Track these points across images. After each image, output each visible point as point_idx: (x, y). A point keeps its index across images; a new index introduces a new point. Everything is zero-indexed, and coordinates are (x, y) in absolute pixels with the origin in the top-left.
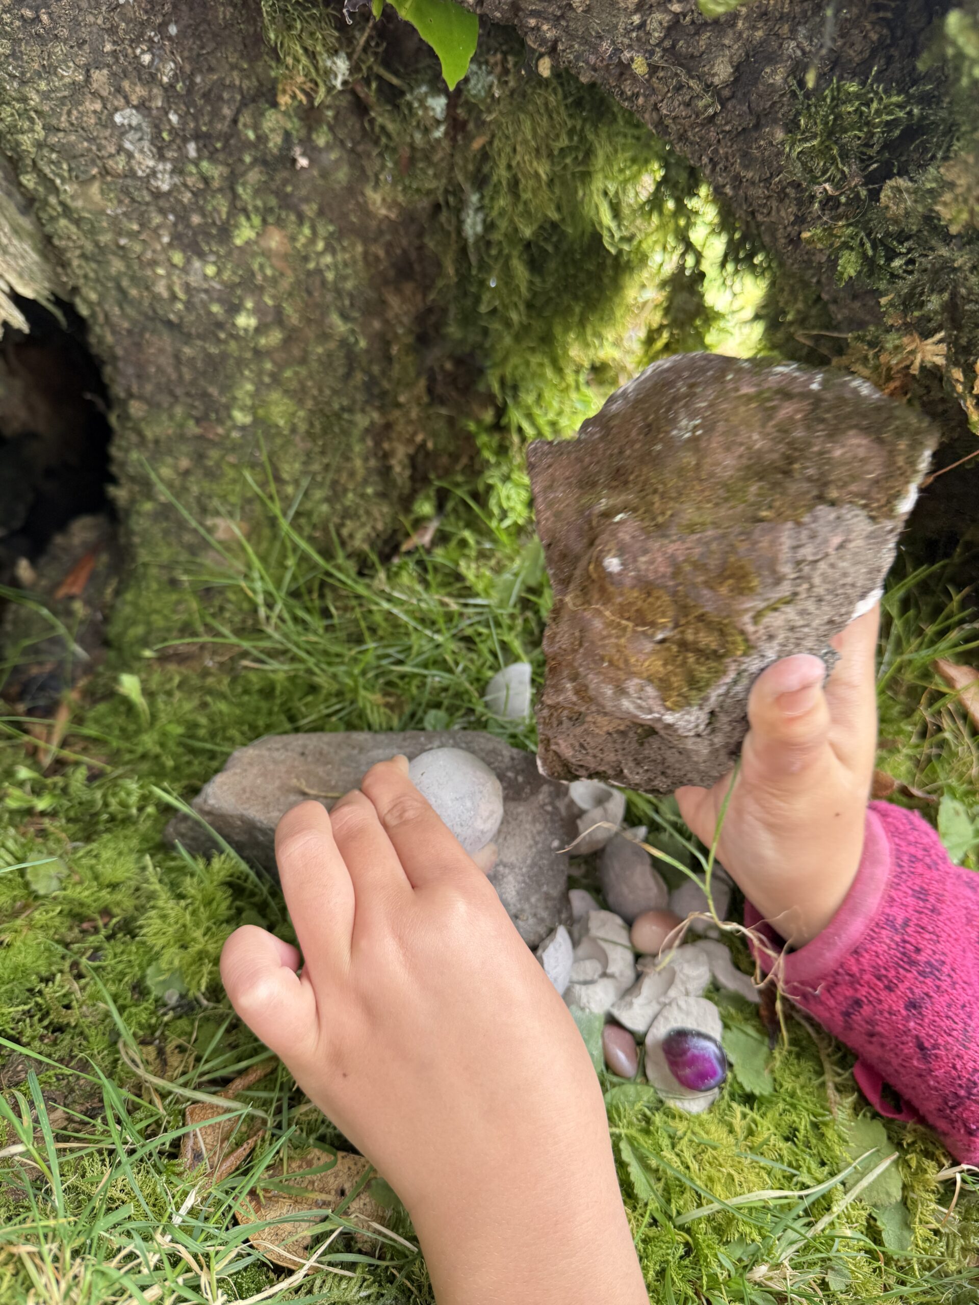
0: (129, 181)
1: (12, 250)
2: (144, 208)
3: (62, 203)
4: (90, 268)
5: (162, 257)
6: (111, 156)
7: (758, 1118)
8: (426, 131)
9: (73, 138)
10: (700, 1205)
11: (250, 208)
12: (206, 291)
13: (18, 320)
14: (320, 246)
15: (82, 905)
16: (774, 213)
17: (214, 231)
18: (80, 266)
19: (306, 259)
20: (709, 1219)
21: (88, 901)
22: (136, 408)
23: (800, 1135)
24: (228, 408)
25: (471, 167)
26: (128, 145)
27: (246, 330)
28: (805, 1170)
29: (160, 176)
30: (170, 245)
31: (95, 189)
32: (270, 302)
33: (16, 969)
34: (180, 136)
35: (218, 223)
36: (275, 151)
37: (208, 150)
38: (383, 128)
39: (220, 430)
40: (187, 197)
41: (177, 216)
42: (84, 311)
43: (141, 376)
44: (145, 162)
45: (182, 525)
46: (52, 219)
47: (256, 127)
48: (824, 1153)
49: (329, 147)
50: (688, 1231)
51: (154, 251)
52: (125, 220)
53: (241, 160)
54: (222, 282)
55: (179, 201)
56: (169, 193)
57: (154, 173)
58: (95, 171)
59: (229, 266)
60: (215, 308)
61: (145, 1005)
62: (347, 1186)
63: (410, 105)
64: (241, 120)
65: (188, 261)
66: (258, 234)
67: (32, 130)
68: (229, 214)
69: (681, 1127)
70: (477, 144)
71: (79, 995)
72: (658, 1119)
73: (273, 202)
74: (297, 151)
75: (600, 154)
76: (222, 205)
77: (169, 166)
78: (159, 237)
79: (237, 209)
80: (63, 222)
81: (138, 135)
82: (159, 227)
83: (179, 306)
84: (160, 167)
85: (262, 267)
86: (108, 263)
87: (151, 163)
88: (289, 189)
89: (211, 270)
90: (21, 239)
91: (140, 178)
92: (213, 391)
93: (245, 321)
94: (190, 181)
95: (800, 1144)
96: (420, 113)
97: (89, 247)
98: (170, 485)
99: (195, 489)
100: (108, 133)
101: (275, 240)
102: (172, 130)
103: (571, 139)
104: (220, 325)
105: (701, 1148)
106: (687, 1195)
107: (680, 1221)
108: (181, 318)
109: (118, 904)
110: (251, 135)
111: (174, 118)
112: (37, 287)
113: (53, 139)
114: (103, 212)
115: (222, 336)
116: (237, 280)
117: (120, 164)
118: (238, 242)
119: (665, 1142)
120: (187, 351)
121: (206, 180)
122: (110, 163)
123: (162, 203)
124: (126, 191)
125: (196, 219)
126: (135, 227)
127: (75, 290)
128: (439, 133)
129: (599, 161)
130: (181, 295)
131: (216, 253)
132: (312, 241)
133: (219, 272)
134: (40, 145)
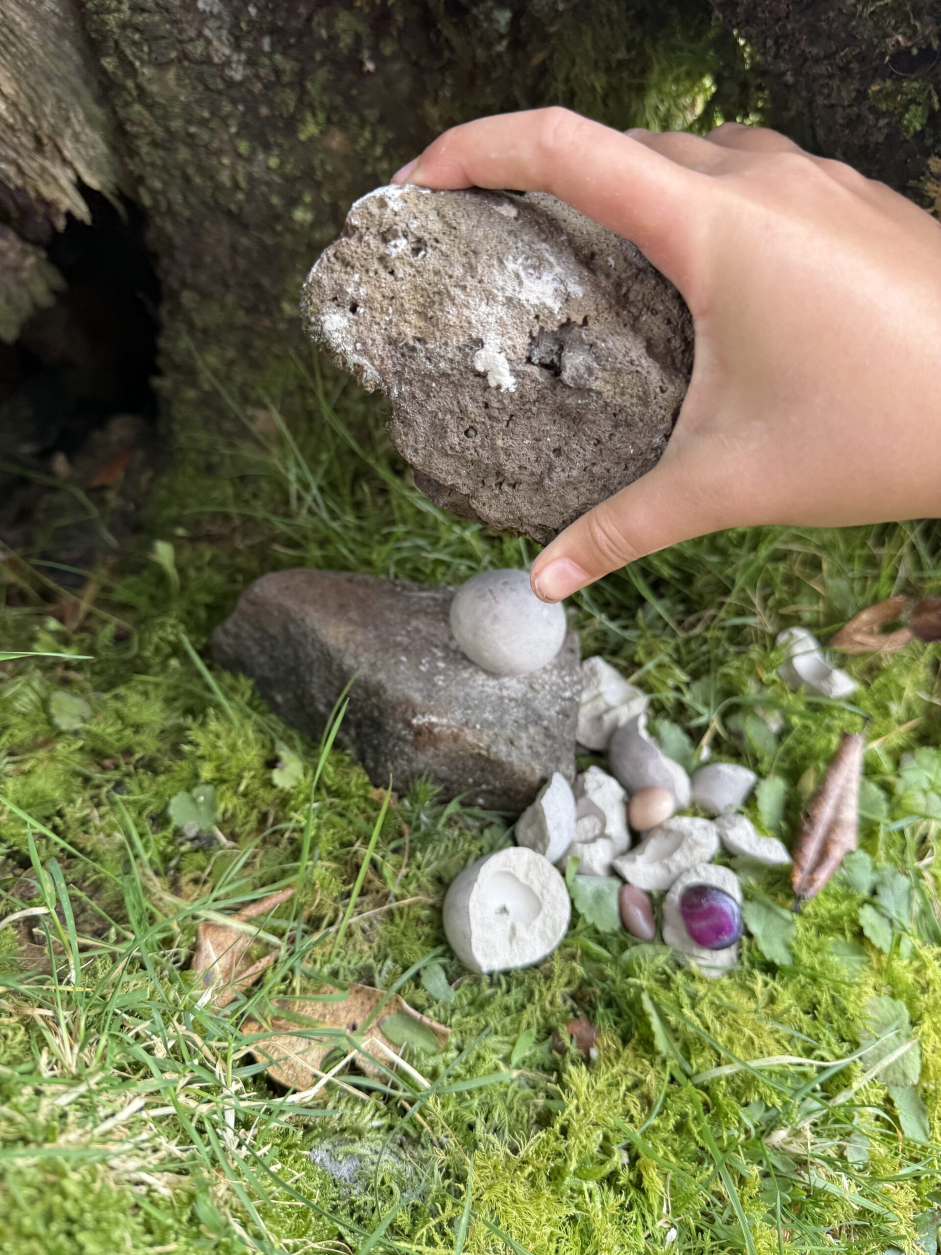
0: (205, 68)
1: (83, 138)
2: (216, 96)
3: (139, 87)
4: (157, 156)
5: (227, 147)
6: (191, 40)
7: (779, 988)
8: (489, 45)
9: (157, 18)
10: (719, 1065)
11: (317, 104)
12: (268, 184)
13: (82, 211)
14: (379, 151)
15: (105, 742)
16: (834, 94)
17: (281, 125)
18: (148, 153)
19: (364, 162)
20: (729, 1080)
21: (112, 739)
22: (187, 298)
23: (822, 1009)
24: (277, 299)
25: (529, 82)
26: (207, 32)
27: (302, 225)
28: (824, 1044)
29: (234, 65)
30: (238, 134)
31: (171, 75)
32: (326, 199)
33: (35, 794)
34: (258, 29)
35: (285, 116)
36: (345, 51)
37: (282, 44)
38: (447, 41)
39: (267, 322)
40: (258, 87)
41: (246, 107)
42: (146, 200)
43: (196, 266)
44: (222, 50)
45: (222, 412)
46: (127, 104)
47: (329, 26)
48: (844, 1030)
49: (395, 57)
50: (706, 1089)
51: (222, 141)
52: (196, 107)
53: (312, 58)
54: (284, 176)
55: (250, 92)
56: (241, 83)
57: (228, 63)
58: (173, 55)
59: (292, 160)
60: (275, 200)
61: (164, 833)
62: (359, 1022)
63: (476, 19)
64: (316, 19)
65: (253, 152)
66: (322, 132)
67: (119, 11)
68: (296, 107)
69: (702, 989)
70: (537, 59)
71: (97, 822)
72: (679, 977)
73: (339, 101)
74: (366, 54)
75: (656, 68)
76: (290, 99)
77: (243, 57)
78: (227, 126)
79: (304, 103)
80: (137, 107)
81: (218, 24)
82: (229, 116)
83: (240, 196)
84: (235, 58)
85: (323, 162)
86: (175, 150)
87: (227, 51)
88: (354, 92)
89: (273, 162)
90: (93, 128)
91: (216, 65)
92: (265, 282)
93: (301, 215)
94: (262, 72)
95: (820, 1017)
96: (485, 25)
97: (159, 132)
98: (215, 373)
99: (239, 379)
100: (190, 17)
101: (336, 141)
102: (250, 22)
103: (629, 50)
104: (277, 217)
105: (720, 1011)
106: (707, 1054)
107: (698, 1080)
108: (241, 208)
109: (140, 744)
110: (324, 33)
111: (252, 11)
112: (104, 179)
113: (139, 18)
114: (175, 98)
115: (279, 228)
116: (298, 173)
117: (197, 49)
118: (302, 137)
119: (686, 1001)
120: (244, 241)
121: (278, 72)
122: (189, 47)
123: (234, 92)
124: (200, 78)
125: (264, 111)
126: (206, 114)
127: (141, 180)
128: (501, 47)
129: (654, 77)
130: (243, 184)
131: (280, 146)
132: (372, 144)
133: (282, 163)
134: (124, 26)
